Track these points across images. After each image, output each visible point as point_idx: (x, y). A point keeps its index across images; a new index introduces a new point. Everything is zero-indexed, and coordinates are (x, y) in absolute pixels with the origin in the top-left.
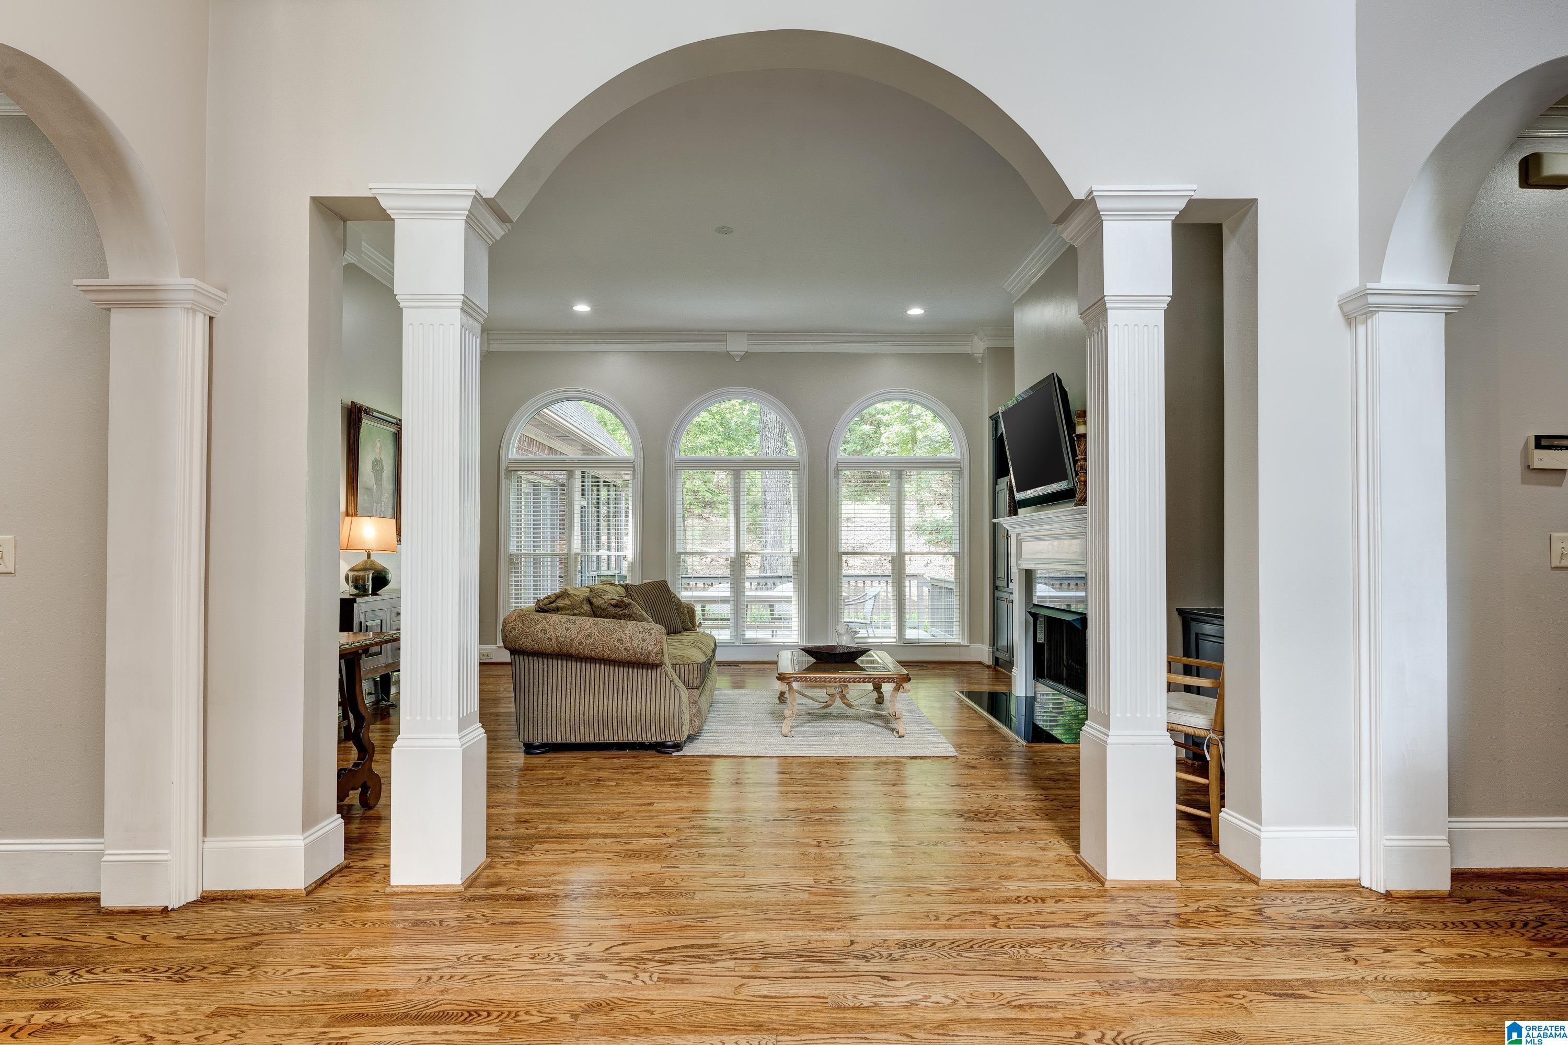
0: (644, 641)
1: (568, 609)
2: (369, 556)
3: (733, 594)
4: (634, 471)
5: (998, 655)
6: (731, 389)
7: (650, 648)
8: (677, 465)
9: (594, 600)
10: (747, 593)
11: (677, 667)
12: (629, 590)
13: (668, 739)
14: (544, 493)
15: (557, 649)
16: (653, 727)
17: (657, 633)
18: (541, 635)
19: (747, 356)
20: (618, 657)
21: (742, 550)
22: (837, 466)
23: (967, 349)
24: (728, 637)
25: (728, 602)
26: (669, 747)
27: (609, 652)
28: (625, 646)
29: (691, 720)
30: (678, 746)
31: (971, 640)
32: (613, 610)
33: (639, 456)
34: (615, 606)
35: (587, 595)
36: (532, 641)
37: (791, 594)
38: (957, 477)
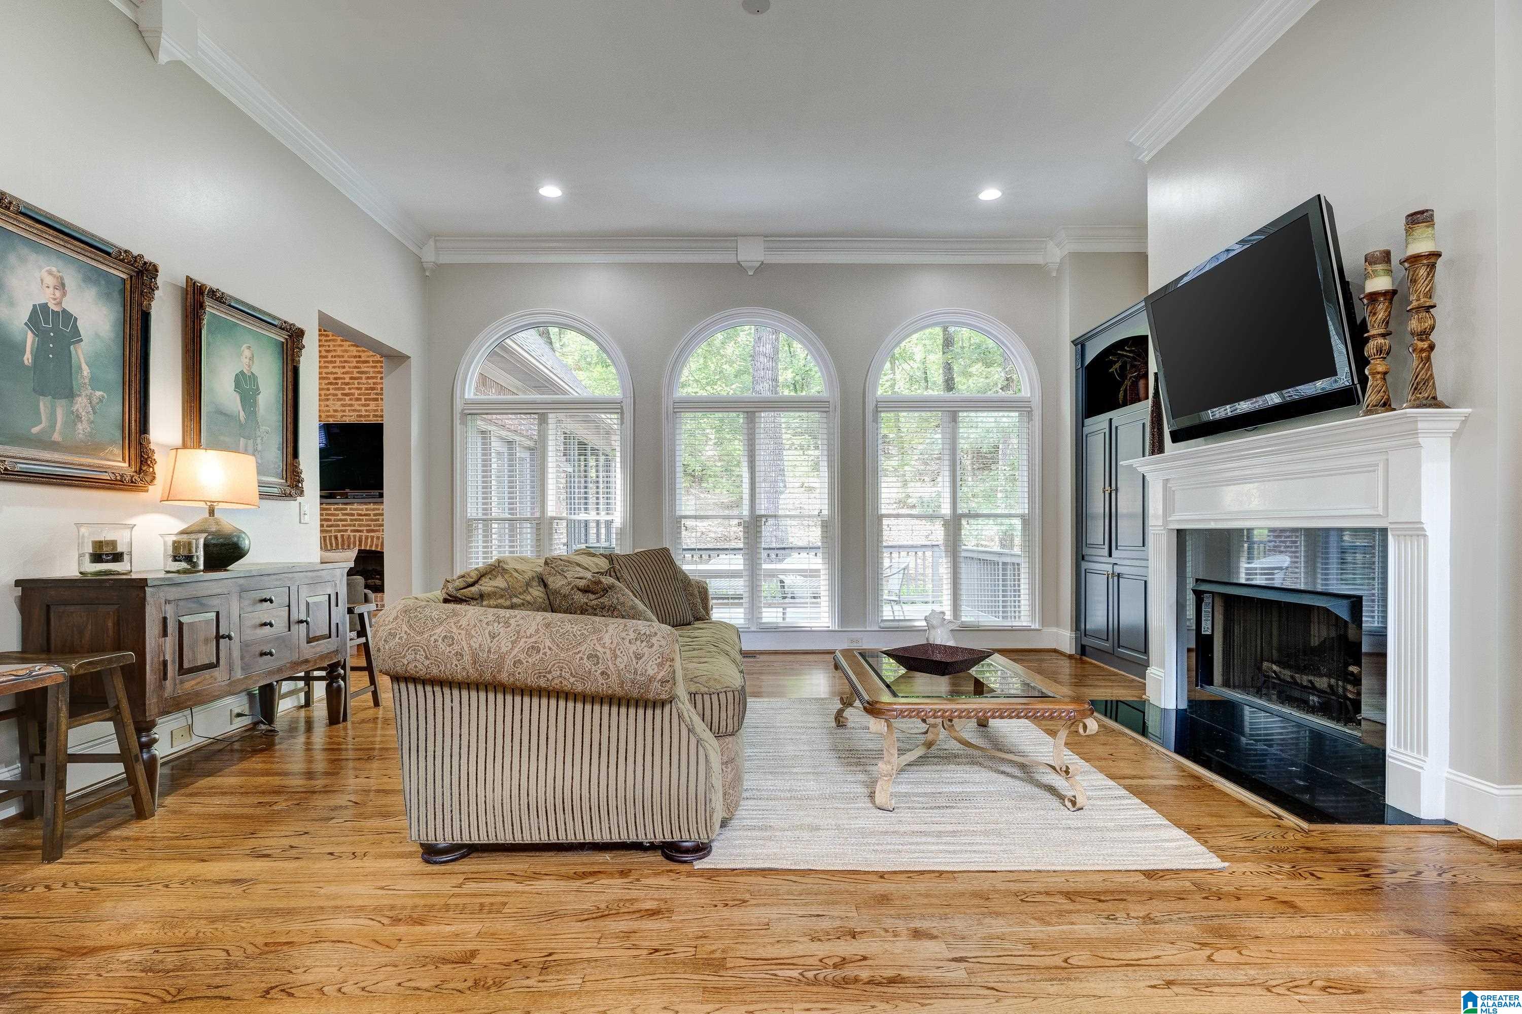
0: (638, 657)
1: (502, 597)
2: (212, 512)
3: (747, 567)
4: (622, 413)
5: (1086, 641)
6: (744, 310)
7: (651, 672)
8: (677, 405)
9: (550, 580)
10: (764, 566)
11: (699, 697)
12: (615, 562)
13: (686, 836)
14: (520, 453)
15: (474, 675)
16: (657, 817)
17: (663, 643)
18: (442, 646)
19: (763, 268)
20: (590, 687)
21: (758, 513)
22: (876, 406)
23: (1039, 259)
24: (742, 621)
25: (741, 577)
26: (687, 851)
27: (572, 680)
28: (601, 667)
29: (725, 794)
30: (702, 849)
31: (1044, 622)
32: (581, 598)
33: (628, 395)
34: (585, 591)
35: (539, 570)
36: (426, 658)
37: (820, 567)
38: (1026, 419)
